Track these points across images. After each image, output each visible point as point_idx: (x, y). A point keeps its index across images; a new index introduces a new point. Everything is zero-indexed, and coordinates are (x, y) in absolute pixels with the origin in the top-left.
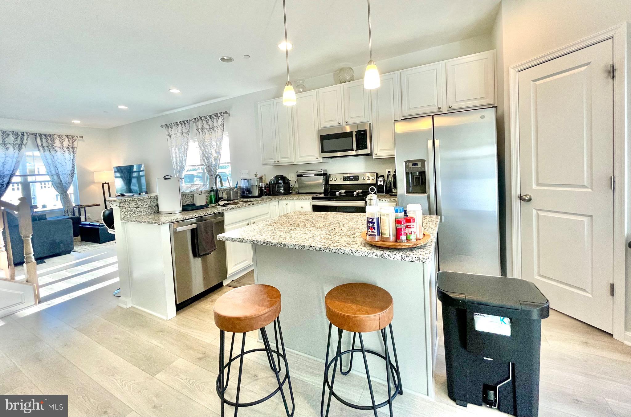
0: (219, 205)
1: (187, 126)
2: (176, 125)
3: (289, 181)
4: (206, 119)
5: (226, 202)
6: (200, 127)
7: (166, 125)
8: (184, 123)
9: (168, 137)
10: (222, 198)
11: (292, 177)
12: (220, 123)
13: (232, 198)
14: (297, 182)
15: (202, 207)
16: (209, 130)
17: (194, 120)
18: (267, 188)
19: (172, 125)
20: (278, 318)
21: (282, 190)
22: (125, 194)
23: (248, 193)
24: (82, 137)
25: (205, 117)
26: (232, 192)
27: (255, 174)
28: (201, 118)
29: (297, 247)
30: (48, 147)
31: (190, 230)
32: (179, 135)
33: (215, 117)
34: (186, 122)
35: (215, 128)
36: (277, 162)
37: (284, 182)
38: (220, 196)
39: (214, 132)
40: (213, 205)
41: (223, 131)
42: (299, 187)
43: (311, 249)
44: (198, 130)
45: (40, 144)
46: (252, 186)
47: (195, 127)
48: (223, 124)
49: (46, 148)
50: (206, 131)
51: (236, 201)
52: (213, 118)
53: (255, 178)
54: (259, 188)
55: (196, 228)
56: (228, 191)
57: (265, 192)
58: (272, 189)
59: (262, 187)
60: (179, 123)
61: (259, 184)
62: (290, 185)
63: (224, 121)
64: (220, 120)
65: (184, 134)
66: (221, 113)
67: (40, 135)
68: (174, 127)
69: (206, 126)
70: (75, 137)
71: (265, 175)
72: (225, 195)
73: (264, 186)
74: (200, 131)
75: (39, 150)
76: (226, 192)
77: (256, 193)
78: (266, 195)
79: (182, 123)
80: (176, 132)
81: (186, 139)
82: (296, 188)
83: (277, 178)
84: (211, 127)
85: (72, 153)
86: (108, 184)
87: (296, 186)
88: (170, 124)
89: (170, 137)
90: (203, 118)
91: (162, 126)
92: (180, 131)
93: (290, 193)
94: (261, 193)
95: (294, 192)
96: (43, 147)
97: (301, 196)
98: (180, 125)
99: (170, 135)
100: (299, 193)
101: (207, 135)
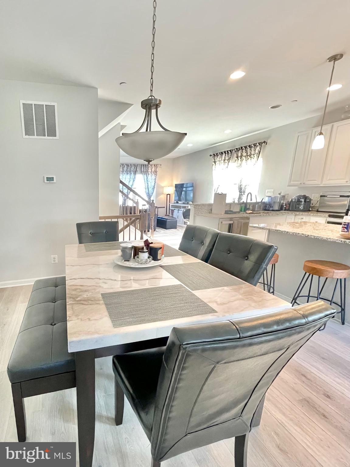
0: (246, 213)
1: (229, 154)
2: (221, 154)
3: (311, 200)
4: (246, 148)
5: (252, 212)
6: (239, 155)
7: (214, 154)
8: (228, 152)
9: (214, 163)
10: (249, 209)
11: (315, 197)
12: (257, 151)
13: (256, 210)
14: (319, 202)
15: (235, 213)
16: (246, 157)
17: (236, 150)
18: (287, 205)
19: (219, 154)
20: (275, 264)
21: (301, 207)
22: (178, 202)
23: (269, 207)
24: (161, 165)
25: (246, 147)
26: (257, 205)
27: (279, 193)
28: (242, 147)
29: (294, 234)
30: (146, 172)
31: (228, 224)
32: (222, 161)
33: (254, 147)
34: (229, 152)
35: (252, 155)
36: (302, 184)
37: (305, 201)
38: (248, 207)
39: (250, 158)
40: (242, 213)
41: (258, 157)
42: (321, 206)
43: (302, 235)
44: (237, 157)
45: (143, 171)
46: (274, 202)
47: (235, 155)
48: (260, 152)
49: (145, 173)
50: (244, 158)
51: (259, 212)
52: (252, 147)
53: (278, 196)
54: (280, 204)
55: (233, 224)
56: (254, 205)
57: (285, 208)
58: (292, 205)
59: (283, 203)
60: (224, 153)
61: (280, 201)
62: (311, 203)
63: (261, 149)
64: (258, 148)
65: (226, 161)
66: (260, 143)
67: (144, 165)
68: (219, 156)
69: (244, 154)
70: (158, 165)
71: (288, 194)
72: (251, 208)
73: (285, 203)
74: (239, 158)
75: (142, 174)
76: (252, 205)
77: (276, 207)
78: (285, 210)
79: (226, 152)
80: (220, 160)
81: (226, 164)
82: (317, 207)
83: (299, 197)
84: (248, 154)
85: (155, 176)
86: (170, 194)
87: (317, 205)
88: (216, 154)
89: (215, 164)
90: (243, 148)
91: (211, 155)
92: (223, 158)
93: (309, 211)
94: (281, 208)
95: (314, 210)
96: (144, 172)
97: (319, 214)
98: (224, 154)
99: (215, 162)
100: (318, 211)
101: (244, 161)
